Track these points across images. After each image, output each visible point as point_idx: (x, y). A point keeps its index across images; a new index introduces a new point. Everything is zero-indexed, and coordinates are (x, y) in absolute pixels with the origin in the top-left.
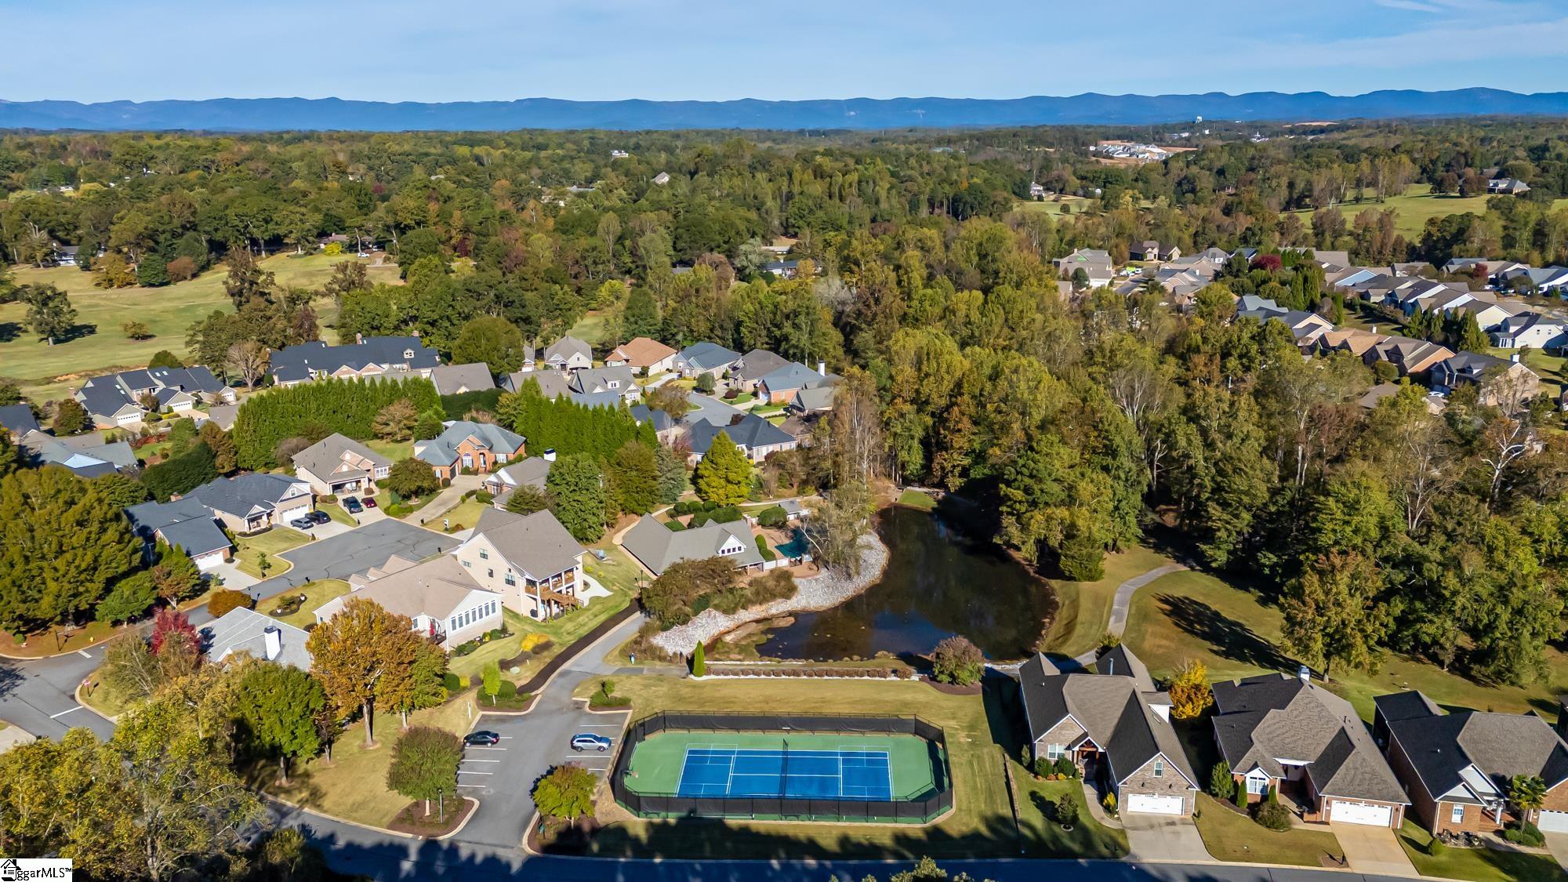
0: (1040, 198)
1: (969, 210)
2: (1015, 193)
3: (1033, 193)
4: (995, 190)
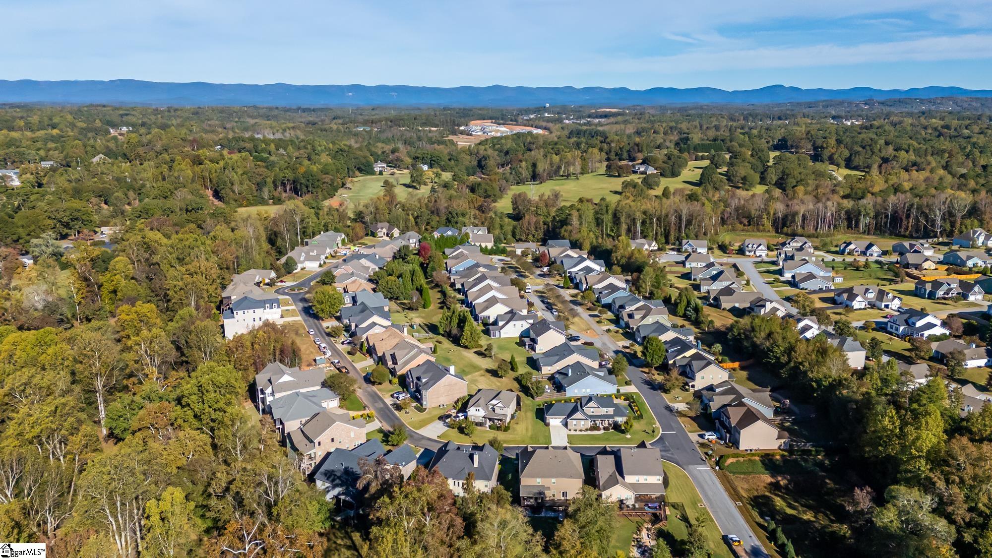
0: (381, 173)
2: (362, 170)
3: (377, 169)
4: (327, 174)
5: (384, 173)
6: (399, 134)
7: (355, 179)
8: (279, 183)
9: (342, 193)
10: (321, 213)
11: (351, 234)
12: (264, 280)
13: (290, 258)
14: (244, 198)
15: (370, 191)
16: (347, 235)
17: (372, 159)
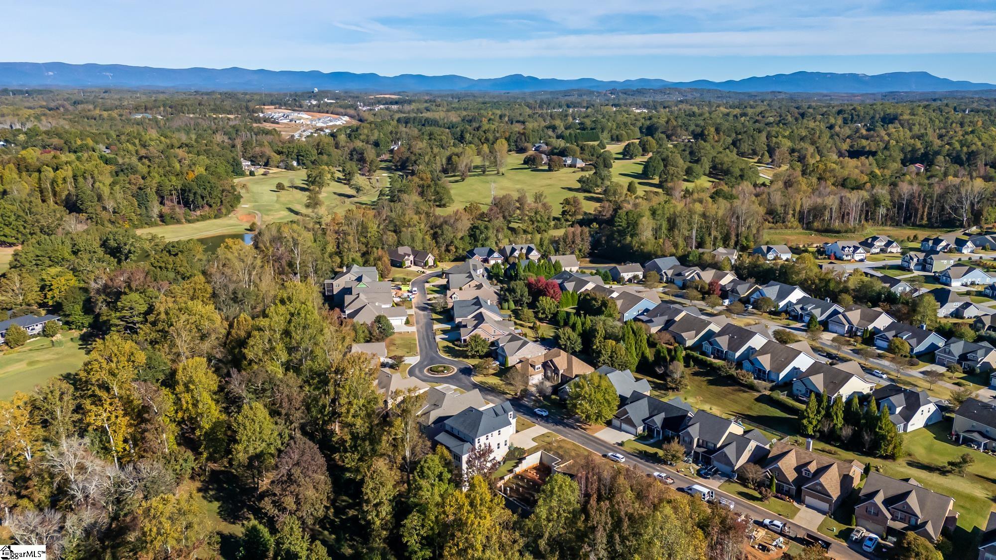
0: (252, 174)
1: (200, 199)
3: (244, 169)
4: (221, 179)
5: (256, 174)
6: (192, 122)
14: (124, 218)
17: (236, 157)
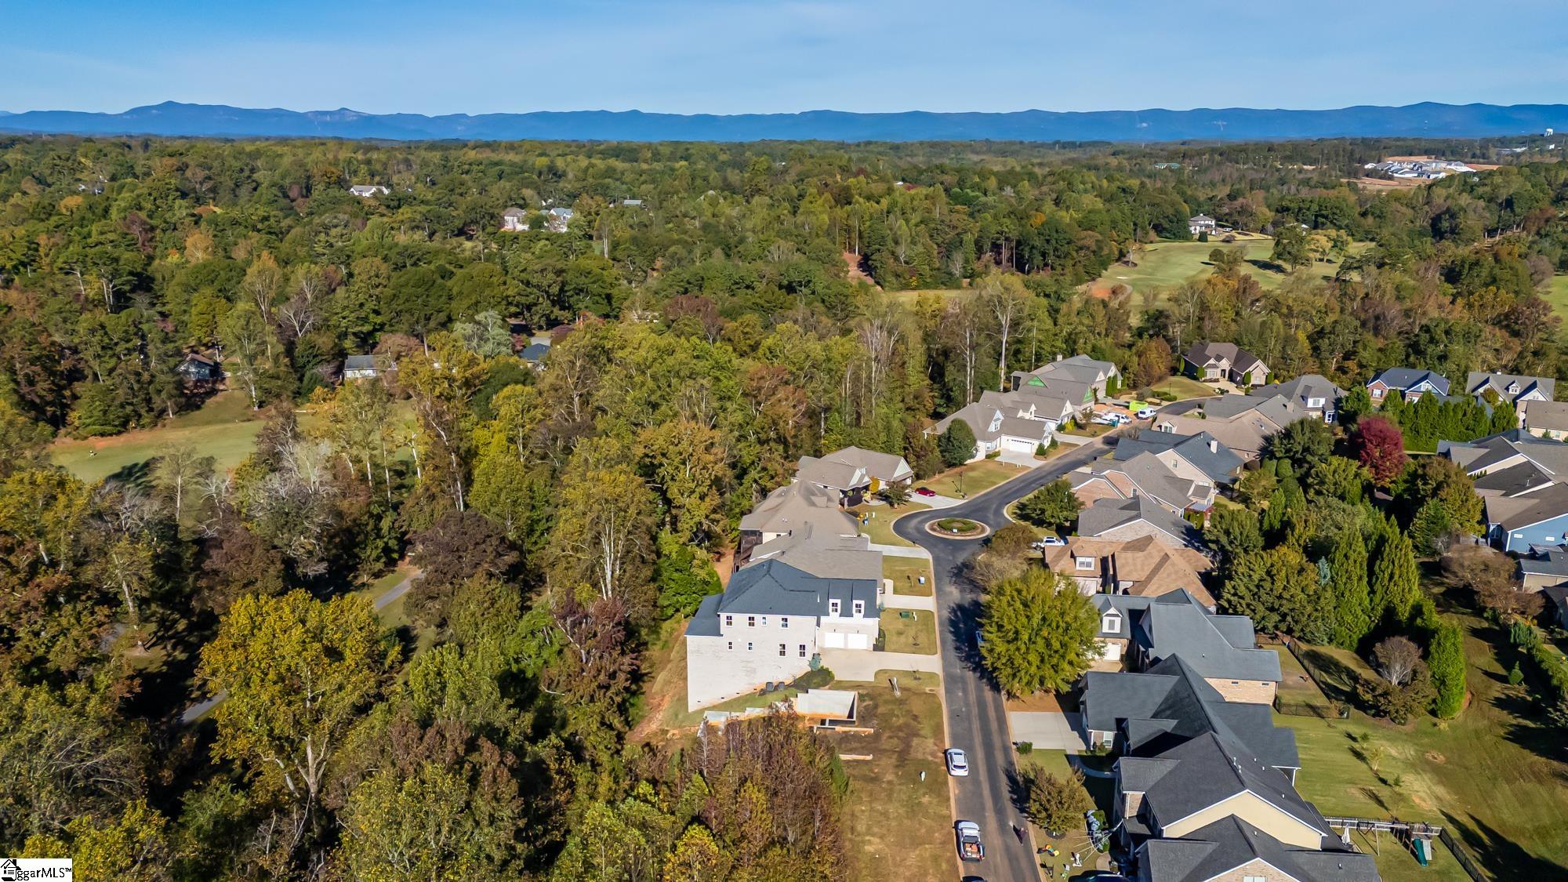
0: (1204, 237)
2: (1164, 229)
3: (1195, 230)
4: (1090, 229)
5: (1210, 238)
6: (1235, 175)
7: (1149, 247)
8: (987, 246)
9: (1116, 275)
10: (1064, 307)
11: (1134, 367)
12: (876, 481)
13: (960, 424)
14: (913, 272)
15: (1179, 270)
16: (1124, 369)
17: (1186, 208)
